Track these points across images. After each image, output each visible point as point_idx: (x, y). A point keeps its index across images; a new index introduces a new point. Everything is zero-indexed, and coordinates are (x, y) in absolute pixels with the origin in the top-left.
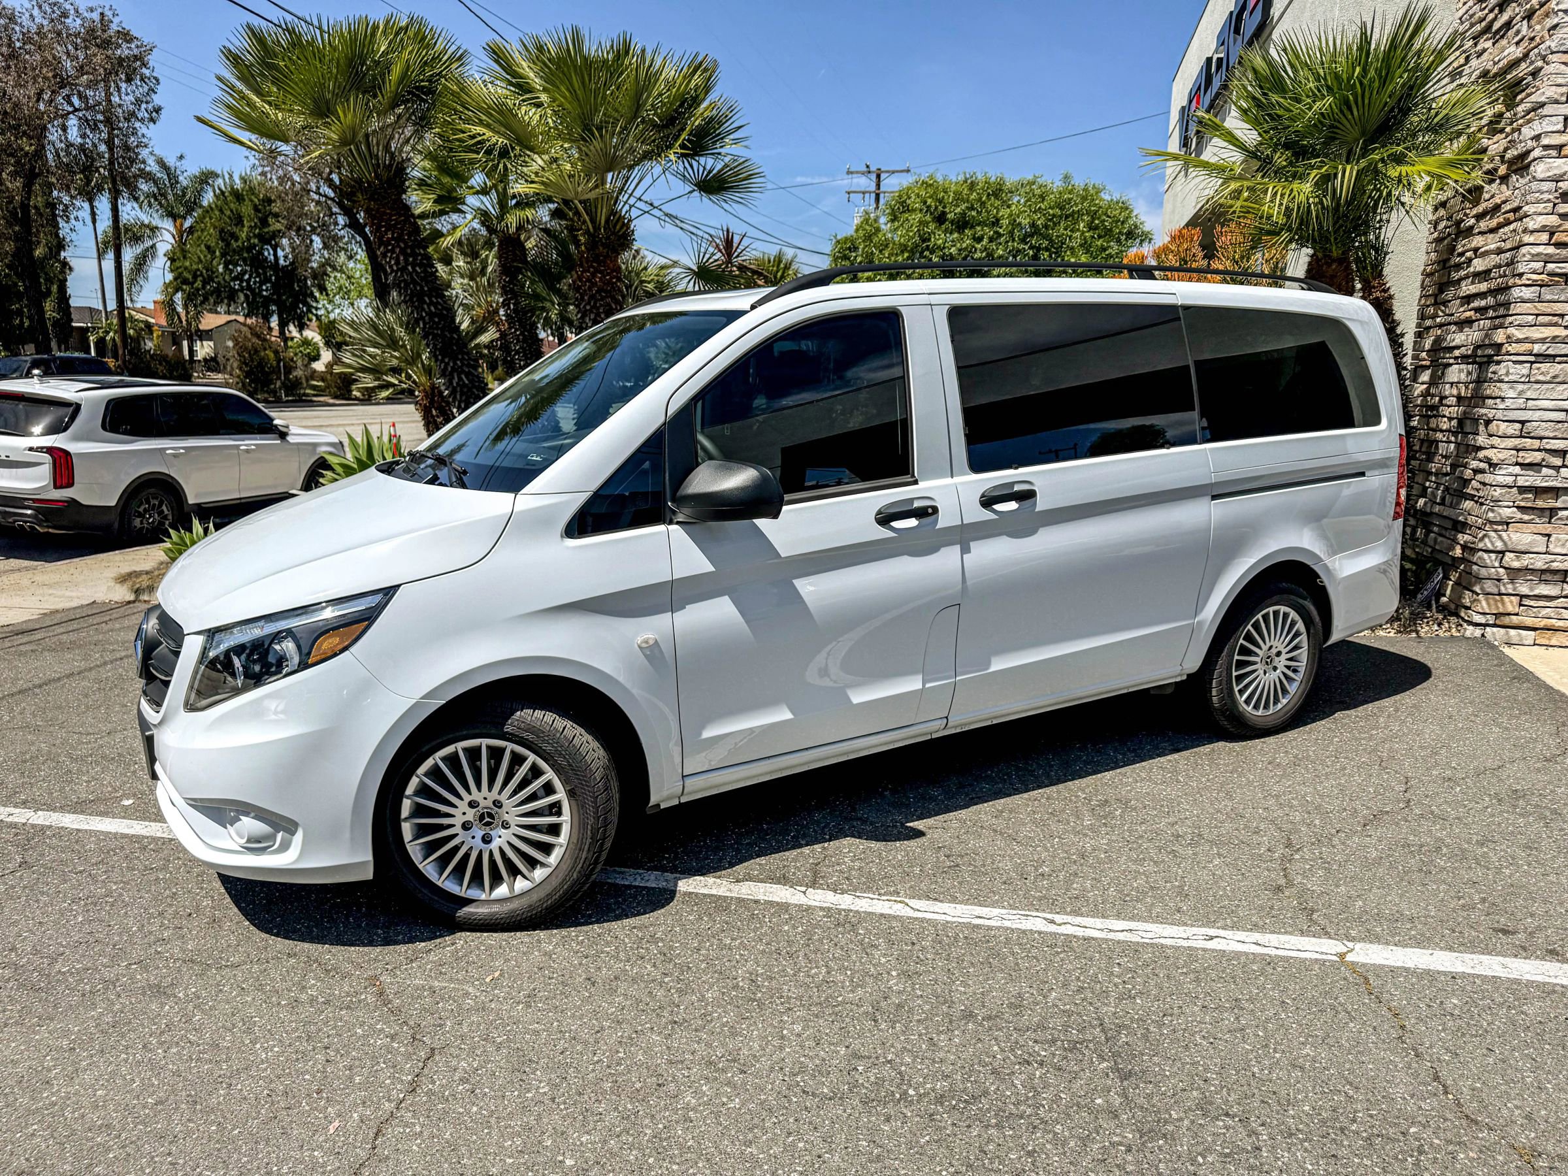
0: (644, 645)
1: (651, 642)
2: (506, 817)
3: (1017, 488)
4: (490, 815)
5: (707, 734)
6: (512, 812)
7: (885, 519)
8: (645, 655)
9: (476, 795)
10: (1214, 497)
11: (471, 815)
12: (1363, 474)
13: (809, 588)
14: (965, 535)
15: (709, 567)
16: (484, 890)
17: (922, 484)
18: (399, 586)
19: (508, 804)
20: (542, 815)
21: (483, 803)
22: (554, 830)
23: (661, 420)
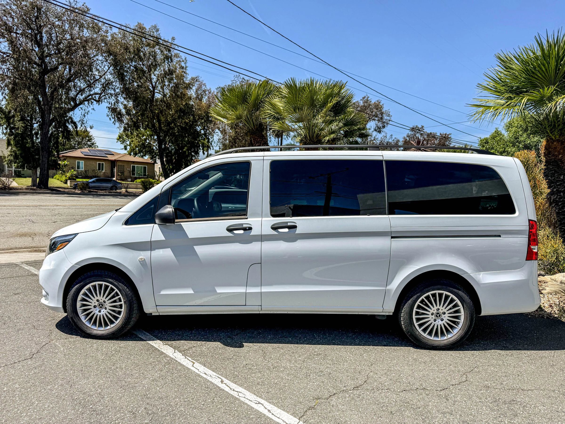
0: (140, 260)
1: (143, 260)
2: (106, 306)
4: (102, 305)
5: (163, 292)
6: (108, 305)
7: (230, 230)
8: (141, 264)
9: (99, 298)
10: (392, 237)
11: (97, 304)
12: (500, 236)
13: (200, 250)
14: (262, 238)
15: (163, 238)
16: (96, 326)
17: (249, 219)
18: (78, 234)
19: (107, 302)
20: (117, 307)
21: (100, 301)
22: (119, 313)
23: (159, 193)
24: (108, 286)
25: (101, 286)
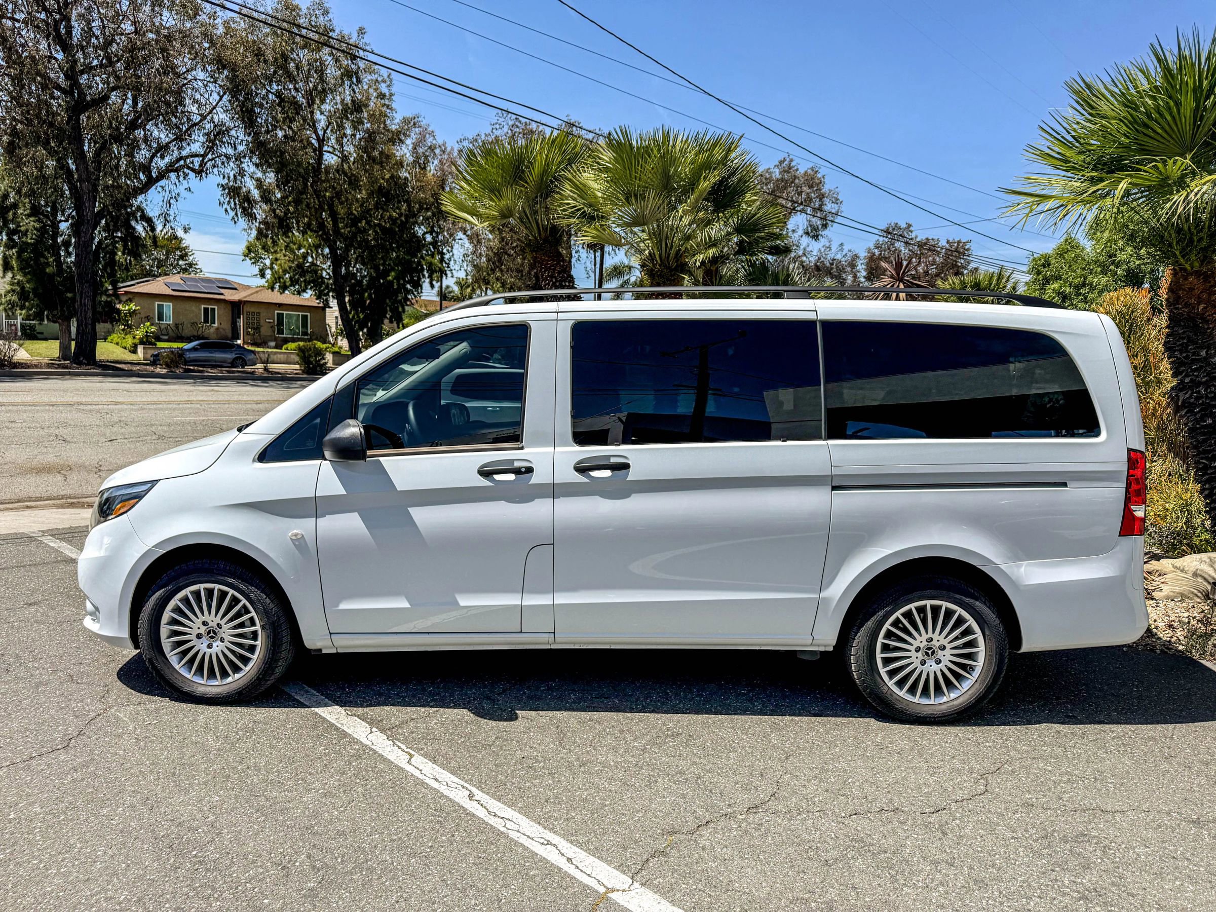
0: (294, 538)
1: (299, 537)
2: (223, 635)
3: (613, 460)
4: (215, 633)
5: (343, 606)
6: (227, 632)
7: (486, 473)
8: (295, 545)
9: (206, 618)
10: (834, 488)
11: (203, 630)
12: (1064, 484)
13: (422, 516)
14: (554, 491)
15: (342, 491)
16: (202, 676)
17: (526, 450)
18: (158, 481)
19: (225, 627)
20: (246, 638)
21: (211, 624)
22: (252, 649)
23: (331, 392)
24: (226, 593)
25: (210, 592)
